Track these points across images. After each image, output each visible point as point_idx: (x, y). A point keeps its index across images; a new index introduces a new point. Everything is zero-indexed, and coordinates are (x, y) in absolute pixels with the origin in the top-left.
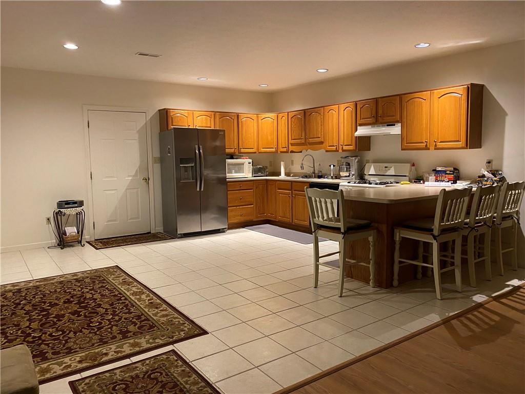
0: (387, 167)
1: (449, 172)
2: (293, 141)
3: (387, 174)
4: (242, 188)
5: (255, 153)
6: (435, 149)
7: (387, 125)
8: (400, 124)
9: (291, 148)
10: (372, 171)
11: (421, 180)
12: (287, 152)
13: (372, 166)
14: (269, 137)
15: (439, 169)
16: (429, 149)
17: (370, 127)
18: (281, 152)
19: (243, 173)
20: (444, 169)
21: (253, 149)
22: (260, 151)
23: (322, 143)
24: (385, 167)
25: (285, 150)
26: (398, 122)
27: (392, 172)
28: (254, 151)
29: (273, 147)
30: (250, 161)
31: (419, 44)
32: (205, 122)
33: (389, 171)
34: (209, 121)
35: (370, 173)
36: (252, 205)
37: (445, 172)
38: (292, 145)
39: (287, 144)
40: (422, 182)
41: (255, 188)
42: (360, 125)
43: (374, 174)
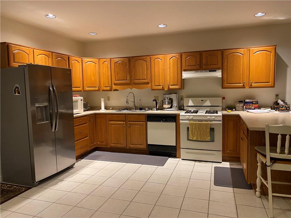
0: (203, 101)
1: (255, 103)
2: (117, 82)
3: (204, 105)
4: (81, 123)
5: (81, 91)
6: (249, 88)
7: (209, 71)
8: (221, 71)
9: (114, 87)
10: (191, 103)
11: (234, 109)
12: (111, 90)
13: (190, 100)
14: (93, 79)
15: (248, 101)
16: (245, 88)
17: (194, 72)
18: (103, 90)
19: (78, 109)
20: (251, 101)
21: (79, 87)
22: (84, 90)
23: (148, 83)
24: (202, 101)
25: (108, 88)
26: (219, 69)
27: (208, 103)
28: (81, 90)
29: (96, 86)
30: (82, 98)
31: (257, 14)
32: (44, 61)
33: (205, 103)
34: (47, 61)
35: (189, 105)
36: (87, 137)
37: (252, 103)
38: (115, 84)
39: (110, 84)
40: (234, 110)
41: (88, 122)
42: (185, 70)
43: (193, 105)
